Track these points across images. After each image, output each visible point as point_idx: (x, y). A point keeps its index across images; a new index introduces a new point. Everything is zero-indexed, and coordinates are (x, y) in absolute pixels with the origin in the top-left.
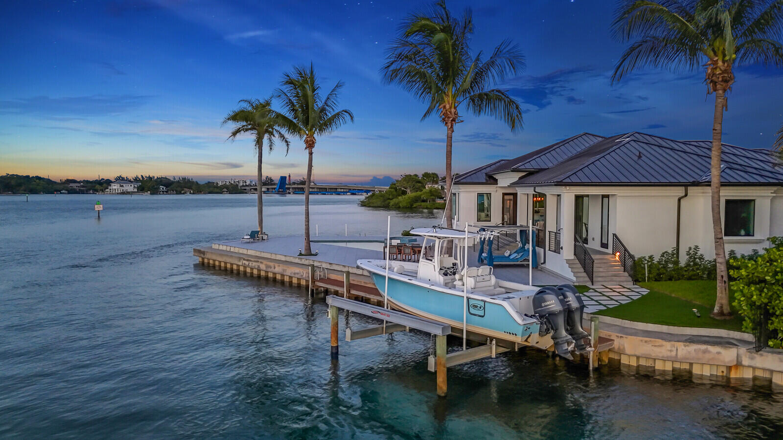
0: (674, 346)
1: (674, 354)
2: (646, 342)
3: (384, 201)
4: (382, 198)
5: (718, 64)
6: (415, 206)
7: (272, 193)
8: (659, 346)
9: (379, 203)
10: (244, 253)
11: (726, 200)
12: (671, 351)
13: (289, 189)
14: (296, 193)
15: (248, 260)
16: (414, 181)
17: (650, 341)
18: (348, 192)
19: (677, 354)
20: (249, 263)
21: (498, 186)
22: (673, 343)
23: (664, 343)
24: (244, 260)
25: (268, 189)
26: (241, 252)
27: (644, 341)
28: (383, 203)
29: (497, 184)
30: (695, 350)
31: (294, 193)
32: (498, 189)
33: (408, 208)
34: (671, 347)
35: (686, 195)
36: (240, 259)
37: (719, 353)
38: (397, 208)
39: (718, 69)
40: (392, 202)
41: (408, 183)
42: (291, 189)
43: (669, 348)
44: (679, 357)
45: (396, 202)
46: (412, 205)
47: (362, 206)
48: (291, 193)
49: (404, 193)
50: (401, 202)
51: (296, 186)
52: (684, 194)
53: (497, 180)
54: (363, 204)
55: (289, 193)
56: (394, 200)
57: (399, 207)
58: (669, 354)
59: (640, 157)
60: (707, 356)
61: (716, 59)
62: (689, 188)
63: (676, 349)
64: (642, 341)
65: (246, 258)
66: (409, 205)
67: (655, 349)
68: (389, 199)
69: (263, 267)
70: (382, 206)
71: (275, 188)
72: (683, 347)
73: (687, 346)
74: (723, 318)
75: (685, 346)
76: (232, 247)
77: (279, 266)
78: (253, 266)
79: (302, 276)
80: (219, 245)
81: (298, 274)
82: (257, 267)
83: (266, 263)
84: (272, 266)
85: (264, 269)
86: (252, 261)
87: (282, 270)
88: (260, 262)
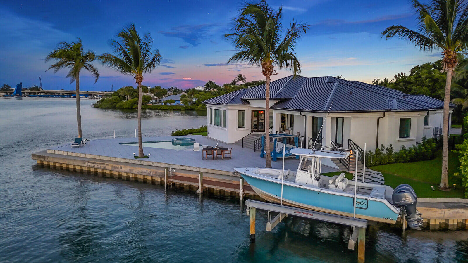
0: (443, 211)
1: (442, 215)
2: (427, 210)
3: (112, 104)
4: (110, 102)
5: (451, 53)
6: (134, 107)
7: (11, 96)
8: (435, 212)
9: (108, 106)
10: (83, 157)
11: (400, 119)
12: (441, 214)
13: (24, 93)
14: (30, 96)
15: (93, 163)
16: (132, 91)
17: (430, 209)
18: (72, 96)
19: (444, 216)
20: (94, 165)
21: (251, 106)
22: (442, 209)
23: (437, 210)
24: (89, 162)
25: (7, 93)
26: (79, 156)
27: (426, 210)
28: (111, 106)
29: (250, 105)
30: (453, 212)
31: (28, 96)
32: (250, 108)
33: (130, 108)
34: (441, 212)
35: (384, 117)
36: (84, 162)
37: (463, 213)
38: (122, 109)
39: (451, 56)
40: (118, 105)
41: (128, 92)
42: (26, 93)
43: (440, 212)
44: (445, 216)
45: (121, 105)
46: (132, 107)
47: (95, 108)
48: (26, 96)
49: (125, 98)
50: (124, 105)
51: (29, 91)
52: (383, 116)
53: (250, 102)
54: (96, 106)
55: (25, 96)
56: (119, 103)
57: (123, 108)
58: (440, 215)
59: (351, 93)
60: (458, 214)
61: (450, 50)
62: (385, 112)
63: (444, 213)
64: (425, 210)
65: (91, 162)
66: (130, 107)
67: (433, 213)
68: (115, 103)
69: (109, 167)
70: (110, 107)
71: (13, 93)
72: (447, 211)
73: (449, 210)
74: (447, 190)
75: (448, 210)
76: (69, 152)
77: (126, 167)
78: (99, 167)
79: (149, 174)
80: (55, 150)
81: (145, 172)
82: (102, 168)
83: (112, 165)
84: (119, 167)
85: (111, 169)
86: (97, 163)
87: (129, 170)
88: (106, 164)
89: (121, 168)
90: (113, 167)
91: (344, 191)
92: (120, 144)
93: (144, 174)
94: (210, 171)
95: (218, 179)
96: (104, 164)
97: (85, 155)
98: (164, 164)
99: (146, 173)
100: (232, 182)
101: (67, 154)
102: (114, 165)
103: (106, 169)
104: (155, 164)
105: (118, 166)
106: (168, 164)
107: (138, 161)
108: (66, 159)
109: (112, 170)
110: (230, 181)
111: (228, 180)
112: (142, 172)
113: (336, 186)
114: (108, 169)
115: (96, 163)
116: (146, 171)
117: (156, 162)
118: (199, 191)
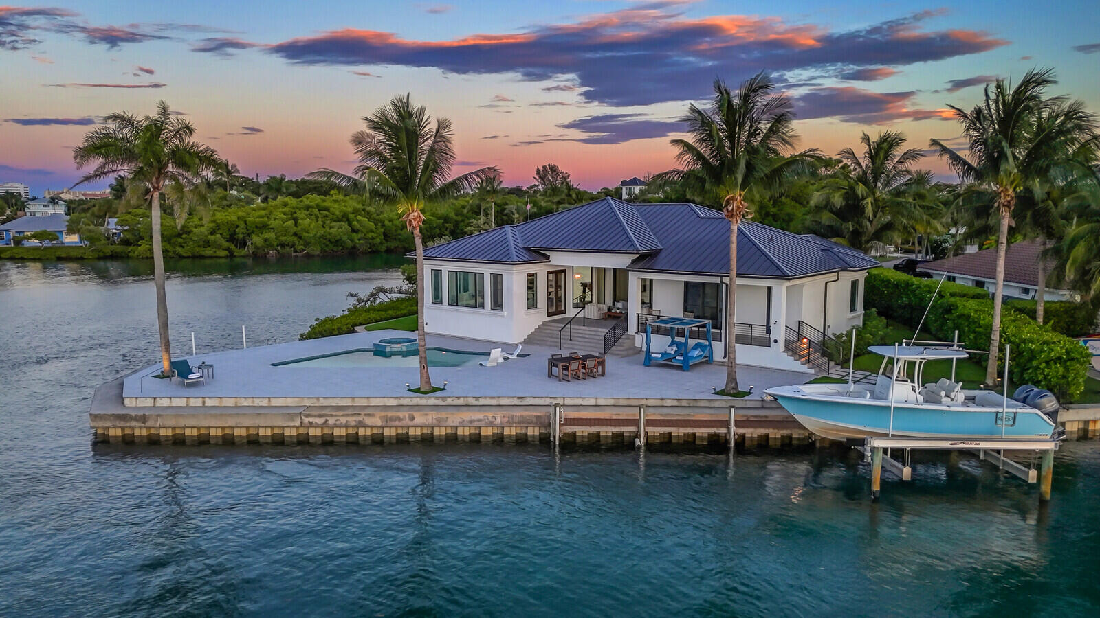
11: (851, 281)
15: (320, 416)
20: (323, 421)
24: (308, 416)
36: (292, 417)
53: (548, 256)
65: (313, 413)
69: (373, 421)
76: (209, 397)
77: (426, 415)
78: (341, 424)
79: (492, 422)
80: (155, 398)
81: (480, 420)
82: (353, 423)
83: (383, 414)
84: (405, 417)
85: (379, 424)
86: (336, 416)
87: (434, 420)
88: (365, 415)
89: (412, 419)
90: (386, 419)
91: (964, 404)
92: (272, 365)
93: (477, 424)
94: (622, 402)
95: (661, 415)
96: (360, 414)
97: (269, 401)
98: (509, 397)
99: (483, 422)
100: (693, 416)
101: (204, 403)
102: (390, 414)
103: (365, 426)
104: (482, 402)
105: (401, 416)
106: (519, 398)
107: (437, 398)
108: (225, 415)
109: (384, 424)
110: (688, 415)
111: (683, 415)
112: (471, 422)
113: (952, 400)
114: (370, 425)
115: (332, 416)
116: (482, 418)
117: (485, 397)
118: (641, 442)
